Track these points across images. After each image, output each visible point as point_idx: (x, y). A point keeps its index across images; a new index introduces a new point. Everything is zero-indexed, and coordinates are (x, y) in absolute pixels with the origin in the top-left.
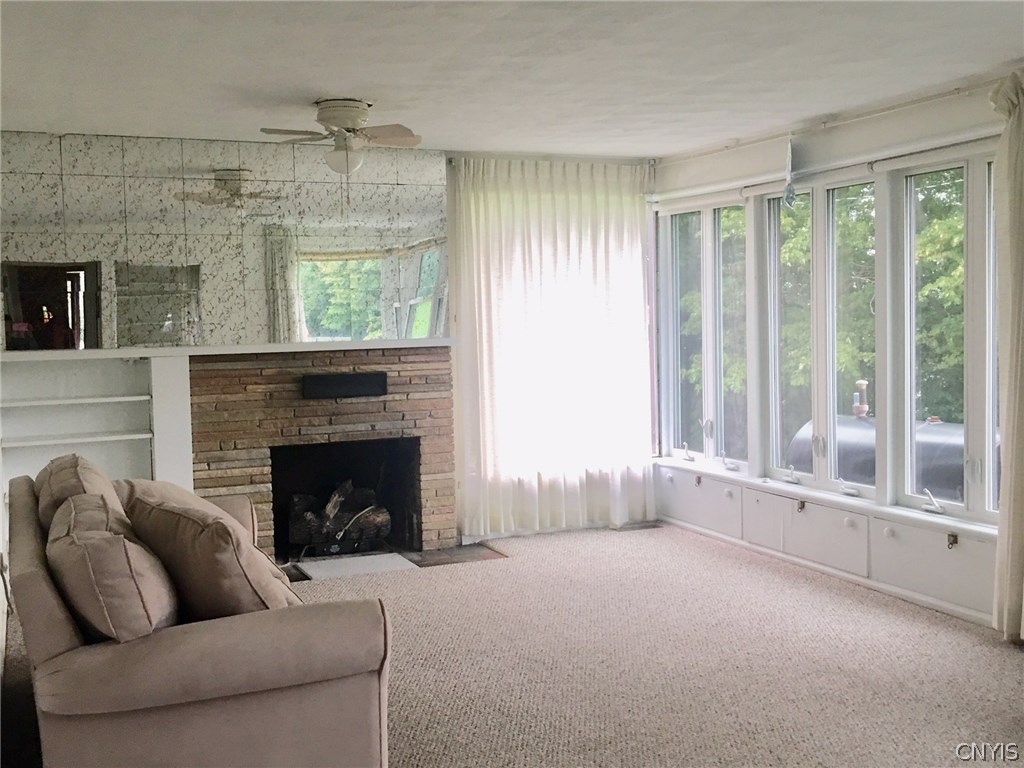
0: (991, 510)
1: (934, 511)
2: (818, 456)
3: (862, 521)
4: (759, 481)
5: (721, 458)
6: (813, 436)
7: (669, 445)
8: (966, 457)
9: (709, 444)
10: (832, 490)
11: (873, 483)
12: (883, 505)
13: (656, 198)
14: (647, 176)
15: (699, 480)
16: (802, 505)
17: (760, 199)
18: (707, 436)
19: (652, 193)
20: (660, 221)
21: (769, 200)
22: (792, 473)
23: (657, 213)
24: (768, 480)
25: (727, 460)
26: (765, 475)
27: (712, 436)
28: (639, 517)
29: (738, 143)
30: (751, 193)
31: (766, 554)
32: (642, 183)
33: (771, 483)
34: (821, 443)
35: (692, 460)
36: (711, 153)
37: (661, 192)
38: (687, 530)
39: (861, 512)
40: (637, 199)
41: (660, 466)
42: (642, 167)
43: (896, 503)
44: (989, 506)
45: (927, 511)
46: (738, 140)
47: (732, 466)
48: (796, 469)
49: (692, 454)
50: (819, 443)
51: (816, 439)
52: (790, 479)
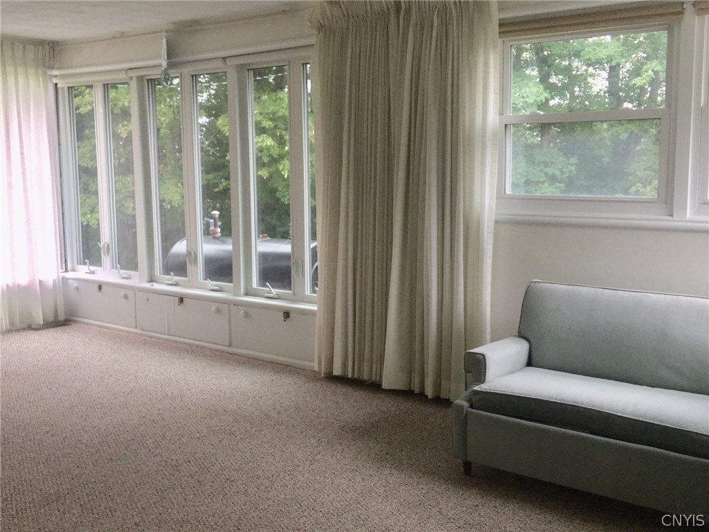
0: (309, 294)
1: (272, 297)
2: (191, 264)
3: (224, 308)
4: (148, 285)
5: (117, 271)
6: (187, 250)
7: (72, 263)
8: (292, 261)
9: (106, 260)
10: (201, 287)
11: (231, 281)
12: (240, 296)
13: (55, 72)
14: (47, 55)
15: (100, 288)
16: (181, 300)
17: (140, 79)
18: (104, 254)
19: (52, 68)
20: (60, 91)
21: (148, 80)
22: (172, 279)
23: (56, 84)
24: (155, 284)
25: (122, 271)
26: (151, 280)
27: (108, 255)
28: (51, 319)
29: (123, 35)
30: (134, 74)
31: (155, 337)
32: (44, 59)
33: (156, 286)
34: (193, 255)
35: (93, 273)
36: (102, 41)
37: (60, 68)
38: (92, 325)
39: (224, 302)
40: (40, 72)
41: (67, 279)
42: (43, 48)
43: (247, 294)
44: (308, 292)
45: (268, 298)
46: (123, 33)
47: (125, 276)
48: (175, 275)
49: (92, 268)
50: (191, 255)
51: (189, 253)
52: (170, 282)
